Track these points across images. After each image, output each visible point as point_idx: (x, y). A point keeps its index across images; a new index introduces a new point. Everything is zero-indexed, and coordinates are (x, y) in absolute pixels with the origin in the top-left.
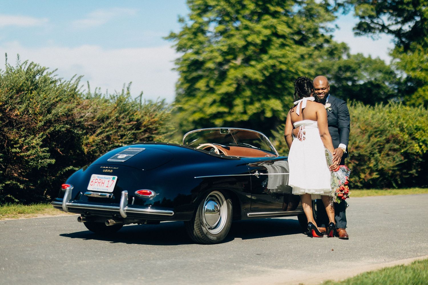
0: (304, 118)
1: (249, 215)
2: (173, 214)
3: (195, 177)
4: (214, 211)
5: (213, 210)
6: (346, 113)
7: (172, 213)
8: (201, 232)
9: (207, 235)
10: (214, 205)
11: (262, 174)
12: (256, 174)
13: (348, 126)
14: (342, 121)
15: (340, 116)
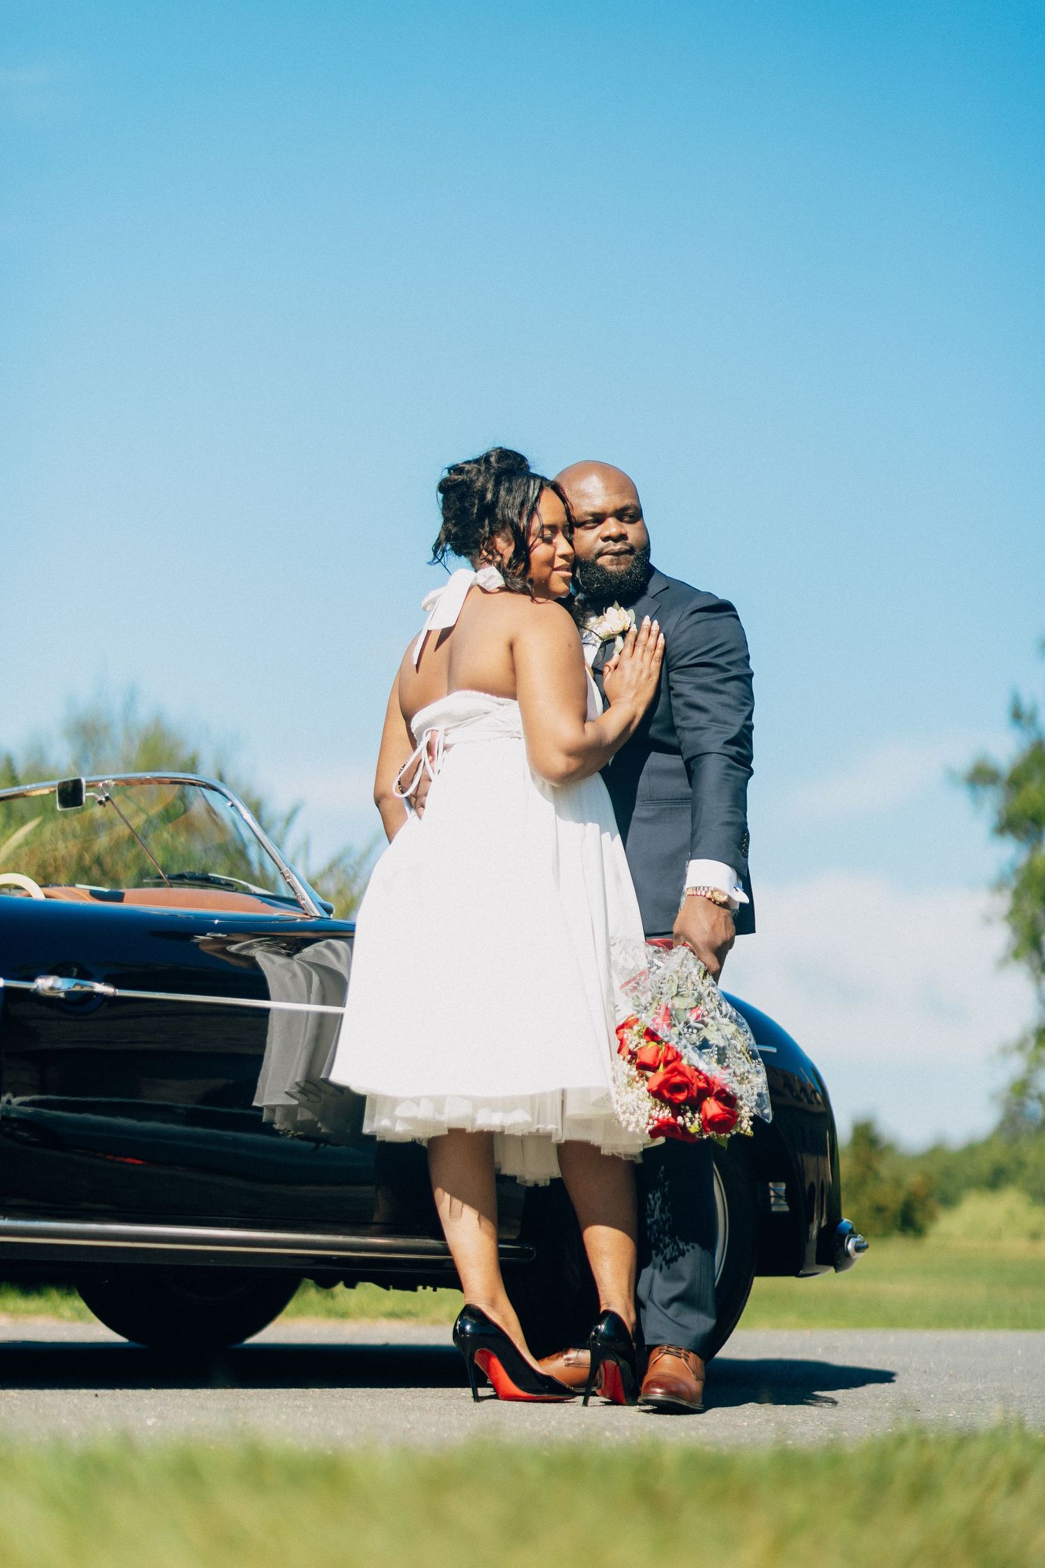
0: (453, 683)
11: (100, 988)
12: (44, 984)
13: (731, 742)
14: (696, 715)
15: (684, 685)
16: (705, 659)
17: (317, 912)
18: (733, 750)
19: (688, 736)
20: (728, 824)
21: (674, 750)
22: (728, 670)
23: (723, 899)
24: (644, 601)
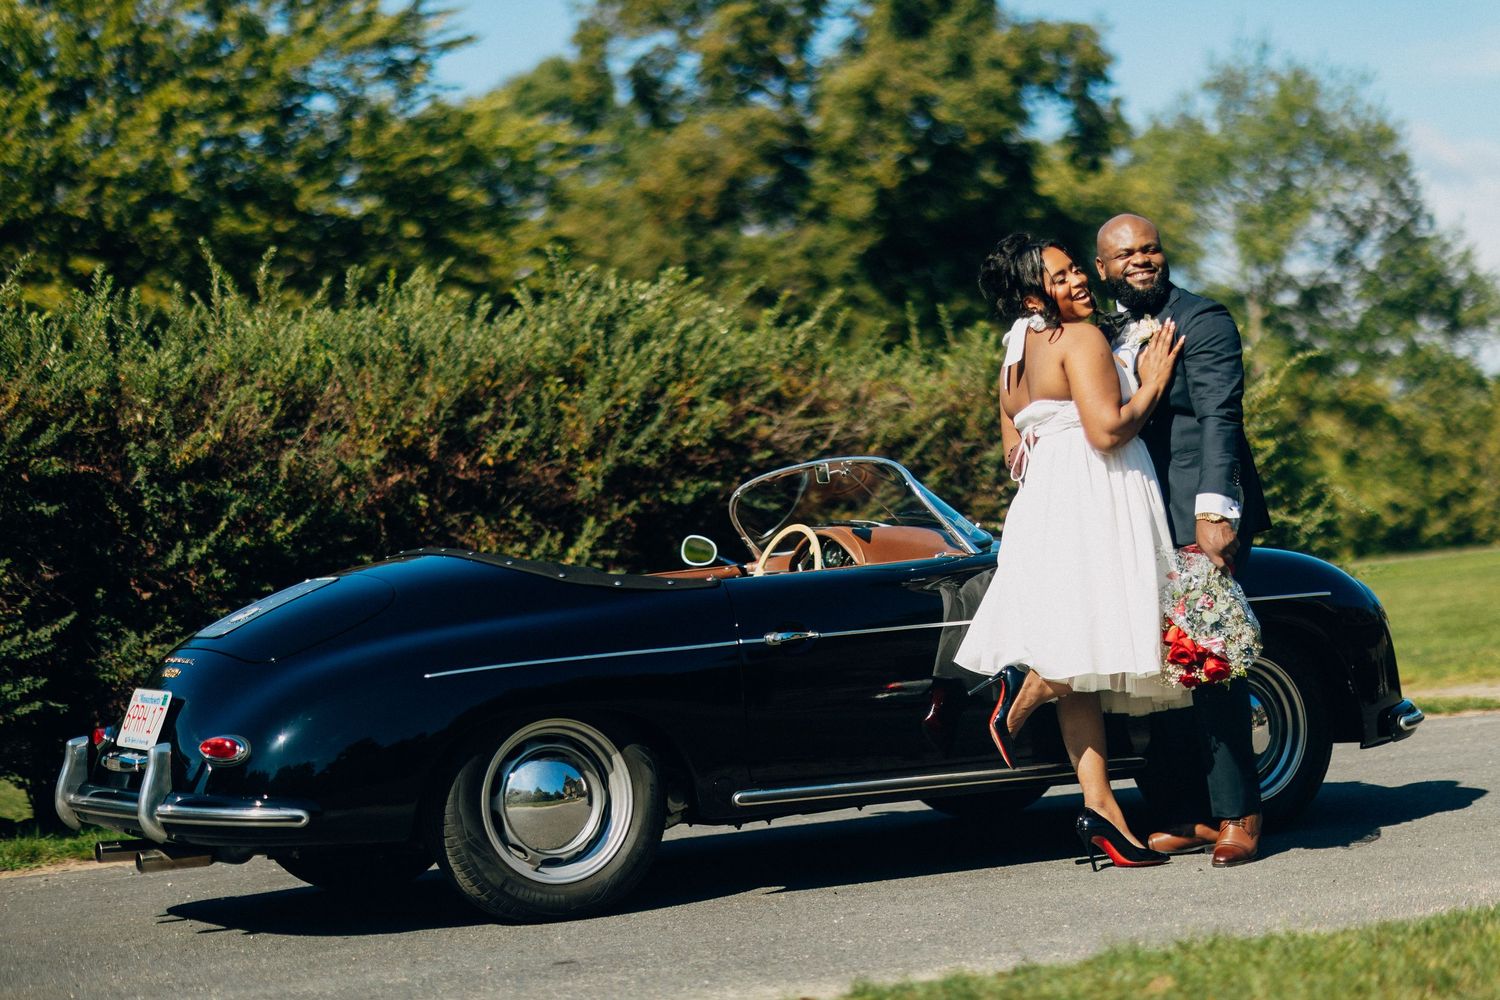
0: (1031, 398)
1: (740, 800)
2: (304, 821)
3: (427, 676)
4: (559, 797)
5: (557, 793)
6: (1216, 349)
7: (299, 819)
8: (475, 882)
9: (507, 889)
10: (567, 778)
11: (810, 634)
12: (770, 637)
13: (1222, 406)
14: (1200, 389)
15: (1192, 367)
16: (1204, 348)
17: (972, 550)
18: (1223, 412)
19: (1195, 405)
20: (1221, 465)
21: (1190, 413)
22: (1221, 355)
23: (1217, 518)
24: (1166, 309)
